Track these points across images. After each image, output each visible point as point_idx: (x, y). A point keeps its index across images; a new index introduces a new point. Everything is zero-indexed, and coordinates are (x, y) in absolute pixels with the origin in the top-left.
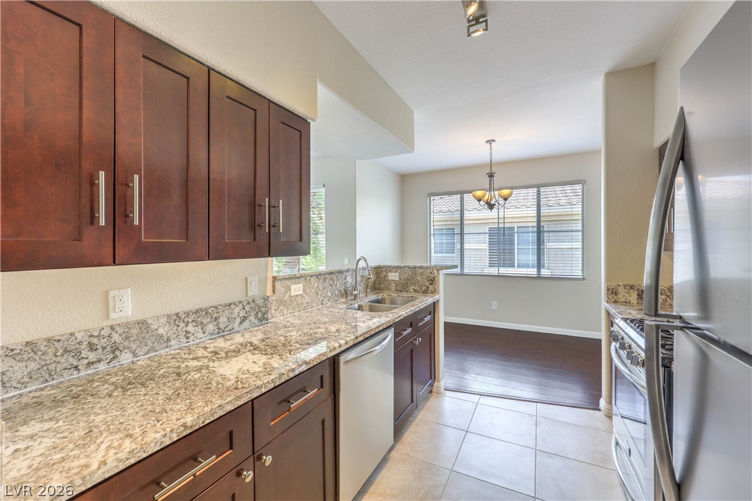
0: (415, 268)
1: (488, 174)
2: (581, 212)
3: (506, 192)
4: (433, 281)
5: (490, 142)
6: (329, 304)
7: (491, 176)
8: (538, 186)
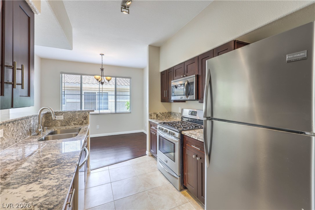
0: (75, 112)
1: (101, 69)
2: (129, 89)
3: (109, 78)
4: (86, 118)
5: (102, 55)
6: (21, 141)
7: (102, 70)
8: (116, 77)
